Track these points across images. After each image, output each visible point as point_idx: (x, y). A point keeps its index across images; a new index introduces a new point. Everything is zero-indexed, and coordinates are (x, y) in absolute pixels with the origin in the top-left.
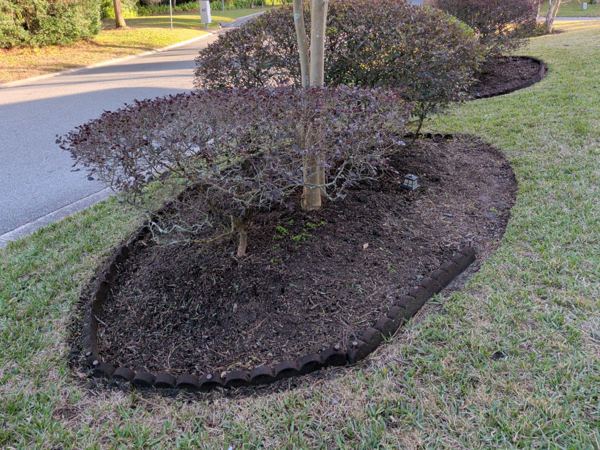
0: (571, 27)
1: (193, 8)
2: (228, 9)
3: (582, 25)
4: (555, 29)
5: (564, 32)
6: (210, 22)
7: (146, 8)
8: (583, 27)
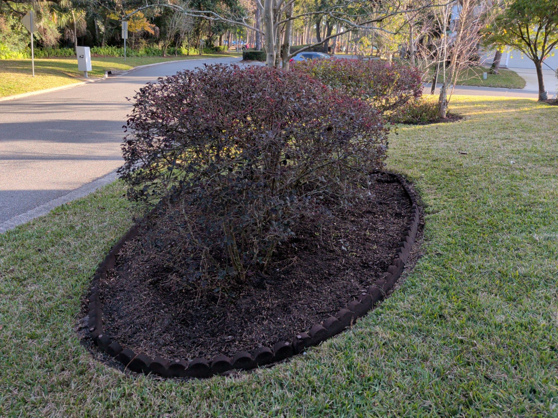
0: (472, 110)
1: (96, 53)
2: (137, 56)
3: (485, 109)
4: (451, 112)
5: (461, 118)
6: (89, 69)
7: (41, 50)
8: (486, 112)
